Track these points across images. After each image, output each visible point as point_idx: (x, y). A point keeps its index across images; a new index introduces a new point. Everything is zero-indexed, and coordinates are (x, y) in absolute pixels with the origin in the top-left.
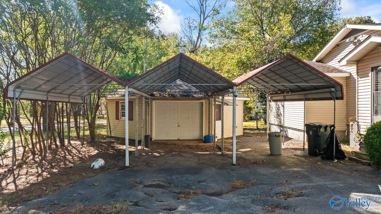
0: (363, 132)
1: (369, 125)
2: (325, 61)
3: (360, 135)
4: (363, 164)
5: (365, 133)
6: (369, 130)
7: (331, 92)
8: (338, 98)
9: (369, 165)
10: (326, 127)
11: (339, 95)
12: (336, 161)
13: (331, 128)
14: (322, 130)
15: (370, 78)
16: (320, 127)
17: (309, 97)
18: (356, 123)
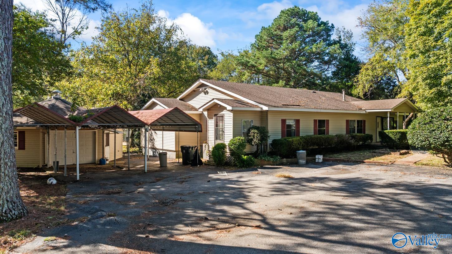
0: (211, 149)
1: (213, 146)
2: (186, 100)
3: (209, 151)
4: (211, 166)
5: (212, 150)
6: (213, 148)
7: (195, 128)
8: (199, 131)
9: (214, 166)
10: (192, 148)
11: (200, 130)
12: (199, 166)
13: (195, 148)
14: (190, 149)
15: (214, 120)
16: (190, 147)
17: (181, 129)
18: (207, 144)
